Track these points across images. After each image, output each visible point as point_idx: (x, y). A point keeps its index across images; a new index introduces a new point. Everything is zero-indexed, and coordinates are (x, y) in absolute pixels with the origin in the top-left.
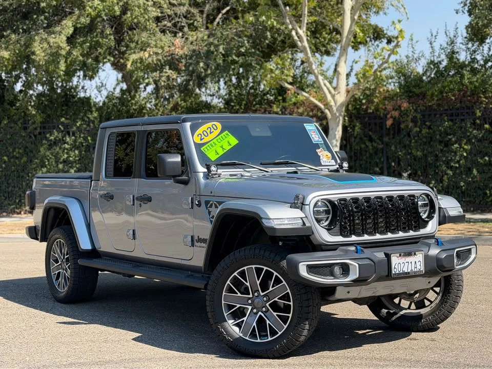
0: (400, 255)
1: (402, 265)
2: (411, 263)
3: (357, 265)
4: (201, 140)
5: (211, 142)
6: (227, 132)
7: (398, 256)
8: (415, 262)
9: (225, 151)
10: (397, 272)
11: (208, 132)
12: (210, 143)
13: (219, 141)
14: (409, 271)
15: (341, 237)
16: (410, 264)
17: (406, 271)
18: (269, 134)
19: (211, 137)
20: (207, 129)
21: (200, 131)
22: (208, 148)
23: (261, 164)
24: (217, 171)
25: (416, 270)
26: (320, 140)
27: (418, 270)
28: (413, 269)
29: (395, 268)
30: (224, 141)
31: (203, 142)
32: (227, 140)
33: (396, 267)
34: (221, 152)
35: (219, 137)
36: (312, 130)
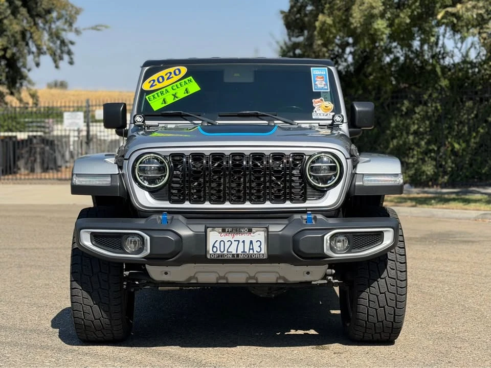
0: (224, 231)
1: (227, 244)
2: (244, 242)
3: (148, 238)
4: (152, 86)
5: (164, 90)
6: (191, 77)
7: (220, 231)
8: (251, 242)
9: (177, 99)
10: (219, 252)
11: (166, 77)
12: (160, 90)
13: (175, 87)
14: (239, 252)
15: (168, 202)
16: (241, 244)
17: (234, 252)
18: (250, 79)
19: (166, 83)
20: (166, 74)
21: (155, 77)
22: (156, 96)
23: (219, 116)
24: (143, 122)
25: (251, 252)
26: (326, 87)
27: (255, 252)
28: (247, 250)
29: (214, 246)
30: (182, 87)
31: (152, 89)
32: (186, 86)
33: (217, 245)
34: (170, 100)
35: (175, 84)
36: (321, 75)
